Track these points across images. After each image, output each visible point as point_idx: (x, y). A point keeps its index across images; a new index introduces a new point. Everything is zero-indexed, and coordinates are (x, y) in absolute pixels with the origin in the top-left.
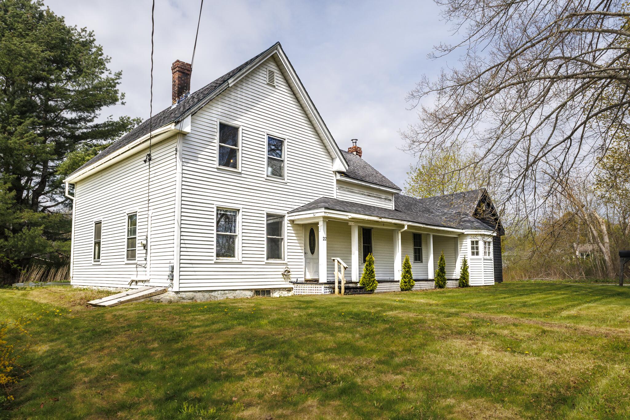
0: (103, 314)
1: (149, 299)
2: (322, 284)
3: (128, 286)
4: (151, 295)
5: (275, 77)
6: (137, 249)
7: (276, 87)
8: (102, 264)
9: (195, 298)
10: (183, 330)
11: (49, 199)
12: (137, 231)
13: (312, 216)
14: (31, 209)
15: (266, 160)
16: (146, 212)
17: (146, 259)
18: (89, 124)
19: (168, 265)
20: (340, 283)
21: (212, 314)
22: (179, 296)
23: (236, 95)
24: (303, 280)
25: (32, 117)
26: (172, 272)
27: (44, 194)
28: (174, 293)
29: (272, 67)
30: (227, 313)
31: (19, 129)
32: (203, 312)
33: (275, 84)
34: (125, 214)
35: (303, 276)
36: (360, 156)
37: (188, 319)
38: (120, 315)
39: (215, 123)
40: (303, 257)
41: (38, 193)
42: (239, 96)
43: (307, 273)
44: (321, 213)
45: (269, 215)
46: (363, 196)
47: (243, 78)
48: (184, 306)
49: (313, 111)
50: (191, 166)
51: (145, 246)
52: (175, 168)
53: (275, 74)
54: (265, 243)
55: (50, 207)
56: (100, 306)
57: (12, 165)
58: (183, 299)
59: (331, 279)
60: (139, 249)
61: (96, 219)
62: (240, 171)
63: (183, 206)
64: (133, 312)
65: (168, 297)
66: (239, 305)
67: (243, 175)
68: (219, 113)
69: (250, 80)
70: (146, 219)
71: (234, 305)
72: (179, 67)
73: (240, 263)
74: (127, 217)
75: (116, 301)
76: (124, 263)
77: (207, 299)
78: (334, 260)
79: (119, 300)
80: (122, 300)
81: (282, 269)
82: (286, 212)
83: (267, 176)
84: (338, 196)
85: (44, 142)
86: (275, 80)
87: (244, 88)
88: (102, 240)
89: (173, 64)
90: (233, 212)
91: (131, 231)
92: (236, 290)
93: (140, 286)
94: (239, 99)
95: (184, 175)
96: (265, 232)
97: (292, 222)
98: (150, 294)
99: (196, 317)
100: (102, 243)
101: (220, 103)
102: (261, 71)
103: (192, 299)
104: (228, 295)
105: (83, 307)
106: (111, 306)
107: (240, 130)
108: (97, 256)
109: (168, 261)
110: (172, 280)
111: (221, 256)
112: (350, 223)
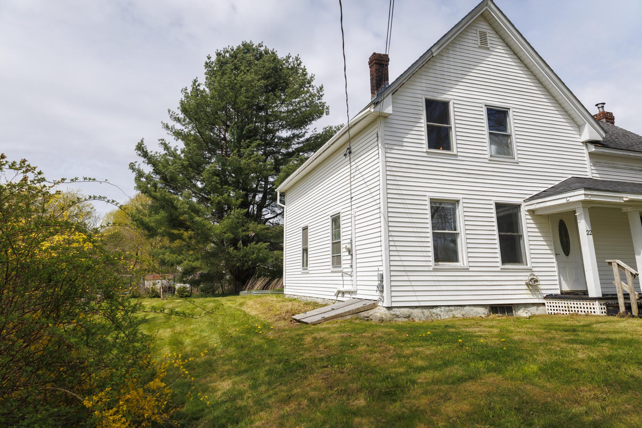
0: (303, 335)
1: (355, 316)
2: (595, 299)
3: (335, 298)
4: (357, 312)
5: (488, 38)
6: (342, 254)
7: (491, 49)
8: (310, 272)
9: (412, 316)
10: (401, 374)
11: (269, 211)
12: (342, 234)
13: (564, 201)
14: (255, 222)
15: (487, 136)
16: (350, 212)
17: (351, 266)
18: (302, 139)
19: (376, 273)
20: (626, 296)
21: (441, 345)
22: (392, 313)
23: (441, 65)
24: (558, 292)
25: (257, 140)
26: (382, 281)
27: (265, 207)
28: (385, 309)
29: (484, 27)
30: (461, 346)
31: (247, 151)
32: (427, 340)
33: (489, 45)
34: (329, 217)
35: (558, 287)
36: (613, 123)
37: (407, 352)
38: (321, 338)
39: (421, 100)
40: (554, 260)
41: (261, 206)
42: (446, 66)
43: (563, 283)
44: (579, 195)
45: (499, 206)
46: (633, 172)
47: (448, 45)
48: (400, 329)
49: (543, 70)
50: (396, 152)
51: (350, 251)
52: (377, 156)
53: (488, 35)
54: (497, 241)
55: (270, 218)
56: (303, 322)
57: (241, 183)
58: (397, 316)
59: (609, 291)
60: (344, 254)
61: (303, 225)
62: (455, 153)
63: (389, 200)
64: (336, 335)
65: (378, 314)
66: (475, 330)
67: (459, 158)
68: (424, 89)
69: (458, 46)
70: (350, 220)
71: (468, 330)
72: (376, 60)
73: (466, 270)
74: (330, 220)
75: (319, 318)
76: (329, 271)
77: (428, 317)
78: (610, 263)
79: (323, 315)
80: (326, 315)
81: (526, 277)
82: (522, 200)
83: (491, 156)
84: (594, 175)
85: (265, 161)
86: (489, 42)
87: (451, 56)
88: (309, 247)
89: (370, 59)
90: (451, 204)
91: (335, 235)
92: (465, 306)
93: (347, 298)
94: (446, 70)
95: (388, 164)
96: (496, 228)
97: (532, 212)
98: (358, 309)
99: (417, 349)
100: (309, 250)
101: (423, 77)
102: (470, 34)
103: (409, 317)
104: (454, 312)
105: (287, 323)
106: (314, 324)
107: (451, 104)
108: (305, 263)
109: (376, 269)
110: (382, 291)
111: (442, 261)
112: (625, 209)
